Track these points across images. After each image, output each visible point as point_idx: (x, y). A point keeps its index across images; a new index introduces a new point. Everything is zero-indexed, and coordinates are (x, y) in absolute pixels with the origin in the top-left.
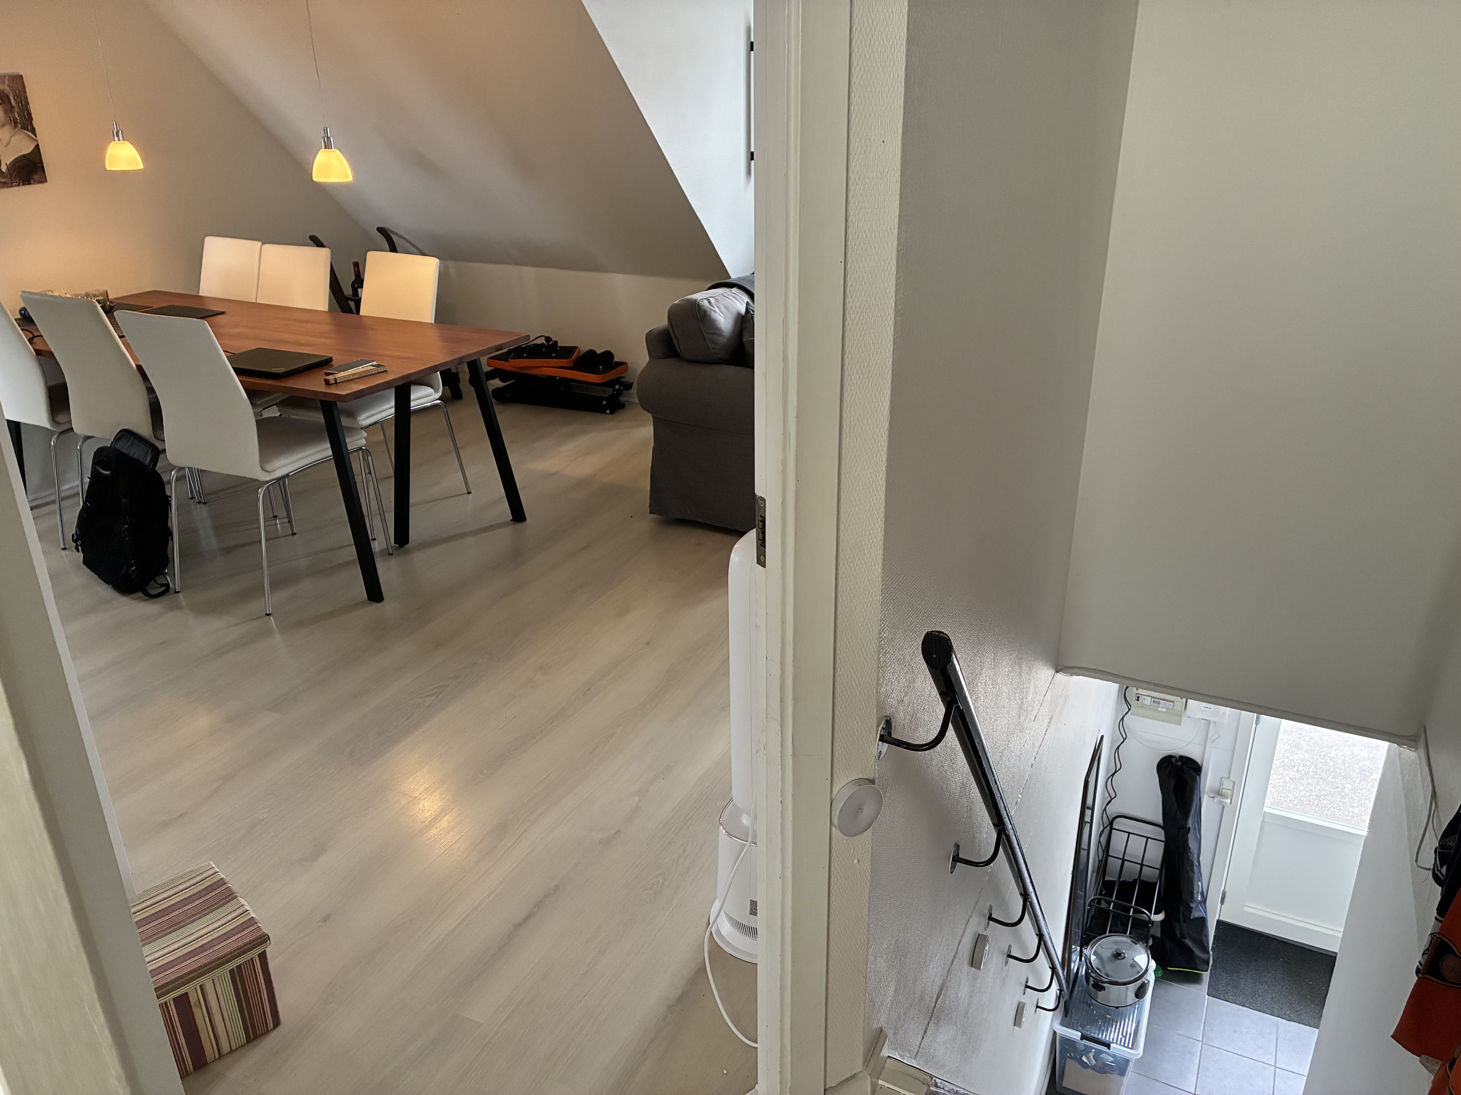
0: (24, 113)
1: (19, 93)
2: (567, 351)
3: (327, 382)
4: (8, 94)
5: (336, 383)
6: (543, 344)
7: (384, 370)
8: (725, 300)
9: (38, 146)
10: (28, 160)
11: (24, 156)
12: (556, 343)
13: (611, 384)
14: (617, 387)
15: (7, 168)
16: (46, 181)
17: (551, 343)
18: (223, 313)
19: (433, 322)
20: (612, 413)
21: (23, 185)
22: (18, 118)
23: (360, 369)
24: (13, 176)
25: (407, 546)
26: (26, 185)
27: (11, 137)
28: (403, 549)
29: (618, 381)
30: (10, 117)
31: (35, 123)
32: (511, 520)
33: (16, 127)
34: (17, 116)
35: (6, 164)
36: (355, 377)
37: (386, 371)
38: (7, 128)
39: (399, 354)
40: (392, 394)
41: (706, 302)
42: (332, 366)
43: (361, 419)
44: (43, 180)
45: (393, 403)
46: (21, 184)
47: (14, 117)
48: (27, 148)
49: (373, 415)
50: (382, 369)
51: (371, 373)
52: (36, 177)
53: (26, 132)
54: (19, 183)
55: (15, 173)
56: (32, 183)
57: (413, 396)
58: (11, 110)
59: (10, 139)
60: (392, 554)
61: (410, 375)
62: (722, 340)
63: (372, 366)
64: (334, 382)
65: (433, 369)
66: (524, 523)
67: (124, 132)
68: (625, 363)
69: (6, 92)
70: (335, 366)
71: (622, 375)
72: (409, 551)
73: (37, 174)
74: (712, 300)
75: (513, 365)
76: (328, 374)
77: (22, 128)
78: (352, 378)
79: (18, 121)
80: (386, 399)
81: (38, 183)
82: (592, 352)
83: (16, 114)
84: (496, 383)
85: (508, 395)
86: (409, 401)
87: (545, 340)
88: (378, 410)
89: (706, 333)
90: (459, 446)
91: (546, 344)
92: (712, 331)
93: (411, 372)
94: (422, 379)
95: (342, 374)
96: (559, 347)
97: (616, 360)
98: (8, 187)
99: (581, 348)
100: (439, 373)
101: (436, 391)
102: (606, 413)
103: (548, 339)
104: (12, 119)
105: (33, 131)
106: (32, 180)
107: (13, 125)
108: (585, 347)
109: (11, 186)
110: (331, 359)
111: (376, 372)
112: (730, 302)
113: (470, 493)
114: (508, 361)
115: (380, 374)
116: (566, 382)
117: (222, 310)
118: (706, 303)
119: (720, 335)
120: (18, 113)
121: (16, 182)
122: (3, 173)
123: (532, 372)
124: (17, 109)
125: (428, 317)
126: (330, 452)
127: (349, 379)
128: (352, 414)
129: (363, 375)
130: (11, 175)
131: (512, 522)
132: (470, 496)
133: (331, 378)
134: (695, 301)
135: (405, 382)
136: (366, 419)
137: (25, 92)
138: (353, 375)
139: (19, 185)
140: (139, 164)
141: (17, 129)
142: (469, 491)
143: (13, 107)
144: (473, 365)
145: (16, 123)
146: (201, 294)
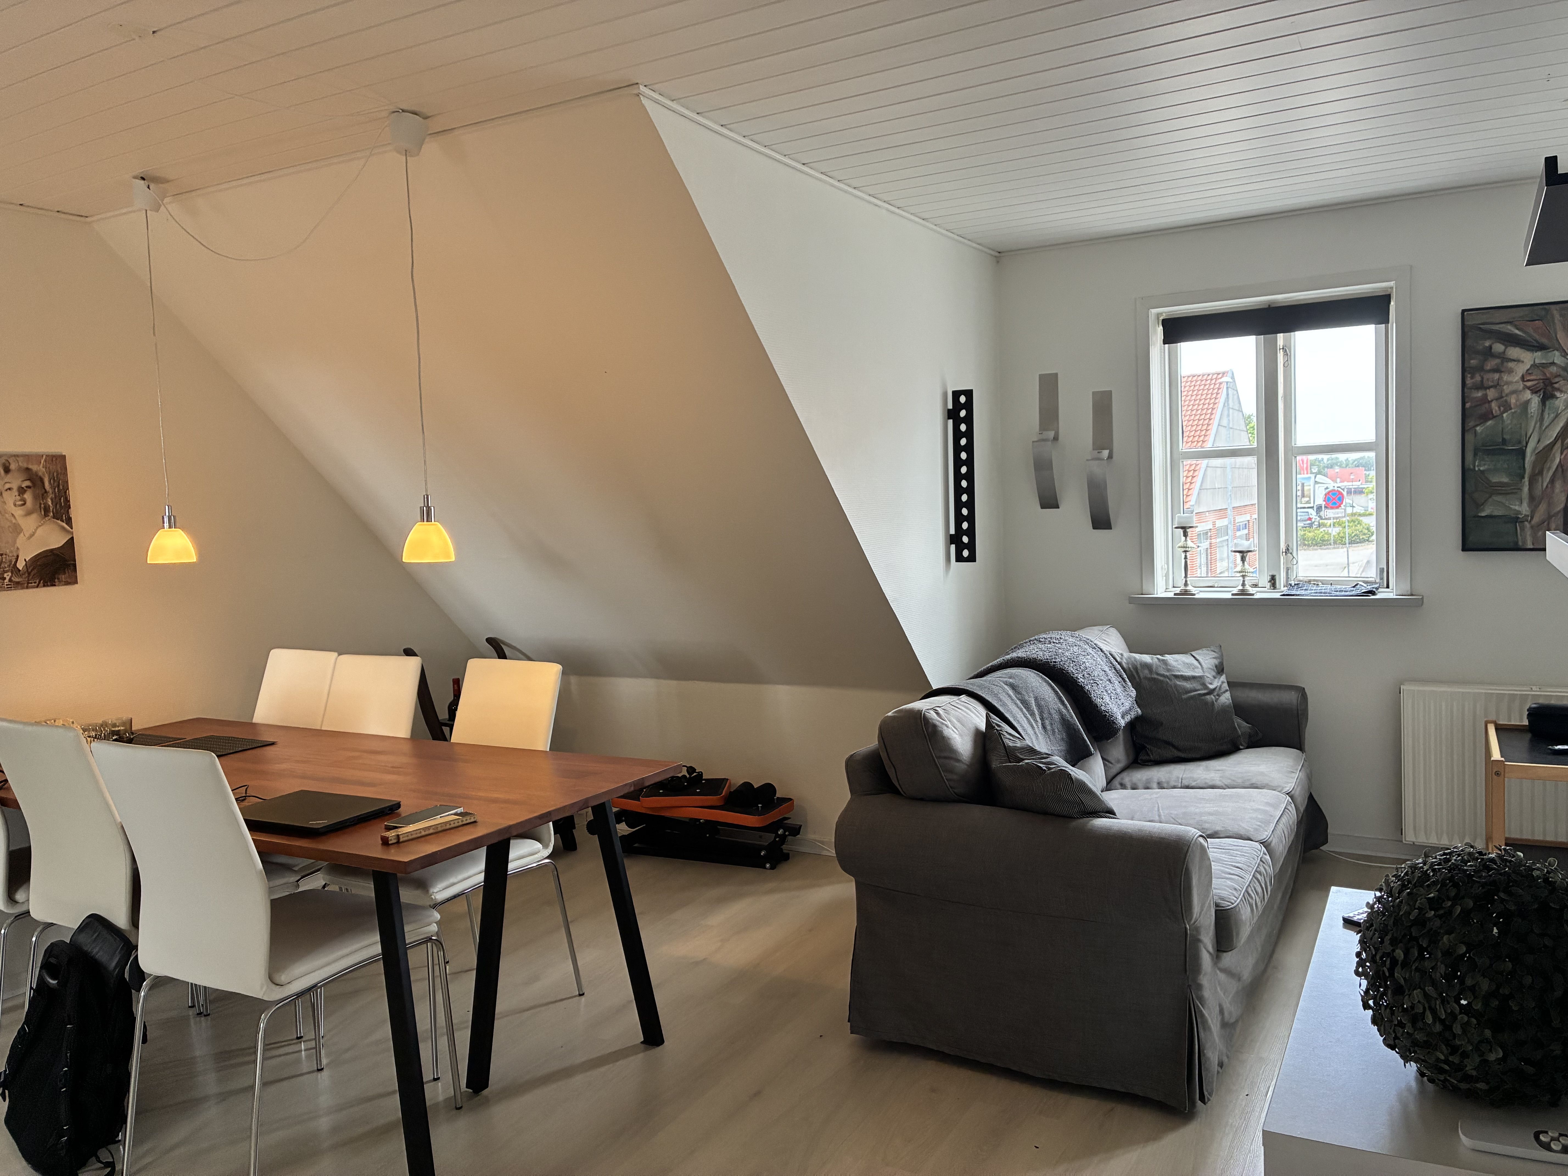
0: (60, 499)
1: (57, 475)
2: (716, 785)
3: (385, 842)
4: (43, 477)
5: (398, 842)
6: (684, 776)
7: (472, 820)
8: (956, 711)
9: (72, 538)
10: (58, 555)
11: (52, 551)
12: (700, 775)
13: (772, 828)
14: (780, 832)
15: (26, 564)
16: (76, 582)
17: (695, 774)
18: (273, 744)
19: (548, 750)
20: (773, 868)
21: (44, 586)
22: (51, 505)
23: (438, 820)
24: (32, 574)
25: (485, 1092)
26: (48, 586)
27: (37, 528)
28: (479, 1097)
29: (780, 823)
30: (40, 504)
31: (73, 513)
32: (642, 1043)
33: (46, 515)
34: (50, 503)
35: (25, 560)
36: (427, 832)
37: (475, 822)
38: (34, 516)
39: (496, 796)
40: (482, 853)
41: (932, 712)
42: (399, 815)
43: (435, 891)
44: (73, 580)
45: (482, 866)
46: (41, 584)
47: (45, 504)
48: (56, 541)
49: (453, 884)
50: (469, 819)
51: (453, 826)
52: (63, 577)
53: (59, 522)
54: (39, 583)
55: (35, 571)
56: (56, 584)
57: (512, 855)
58: (43, 495)
59: (36, 530)
60: (461, 1108)
61: (510, 827)
62: (961, 767)
63: (456, 814)
64: (395, 841)
65: (544, 818)
66: (661, 1047)
67: (177, 518)
68: (790, 799)
69: (40, 474)
70: (403, 815)
71: (786, 816)
72: (487, 1102)
73: (65, 573)
74: (940, 710)
75: (647, 804)
76: (389, 828)
77: (54, 517)
78: (423, 833)
79: (51, 509)
80: (474, 860)
81: (65, 585)
82: (747, 785)
83: (49, 500)
84: (622, 829)
85: (636, 845)
86: (506, 861)
87: (687, 771)
88: (460, 877)
89: (939, 758)
90: (569, 920)
91: (688, 776)
92: (946, 754)
93: (511, 823)
94: (528, 831)
95: (411, 828)
96: (704, 780)
97: (778, 795)
98: (23, 588)
99: (732, 782)
100: (551, 823)
101: (546, 846)
102: (765, 868)
103: (691, 770)
104: (42, 506)
105: (69, 521)
106: (56, 580)
107: (43, 513)
108: (737, 779)
109: (27, 588)
110: (398, 805)
111: (461, 823)
112: (963, 713)
113: (583, 994)
114: (639, 800)
115: (464, 827)
116: (712, 825)
117: (271, 740)
118: (933, 715)
119: (958, 761)
120: (52, 499)
121: (35, 583)
122: (19, 570)
123: (667, 814)
124: (51, 495)
125: (543, 742)
126: (378, 949)
127: (419, 835)
128: (423, 885)
129: (440, 829)
130: (29, 574)
131: (643, 1045)
132: (583, 999)
133: (391, 834)
134: (919, 712)
135: (501, 839)
136: (441, 891)
137: (66, 474)
138: (425, 829)
139: (37, 587)
140: (192, 557)
141: (47, 519)
142: (581, 993)
143: (46, 492)
144: (600, 810)
145: (46, 510)
146: (255, 720)
